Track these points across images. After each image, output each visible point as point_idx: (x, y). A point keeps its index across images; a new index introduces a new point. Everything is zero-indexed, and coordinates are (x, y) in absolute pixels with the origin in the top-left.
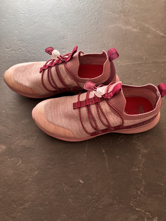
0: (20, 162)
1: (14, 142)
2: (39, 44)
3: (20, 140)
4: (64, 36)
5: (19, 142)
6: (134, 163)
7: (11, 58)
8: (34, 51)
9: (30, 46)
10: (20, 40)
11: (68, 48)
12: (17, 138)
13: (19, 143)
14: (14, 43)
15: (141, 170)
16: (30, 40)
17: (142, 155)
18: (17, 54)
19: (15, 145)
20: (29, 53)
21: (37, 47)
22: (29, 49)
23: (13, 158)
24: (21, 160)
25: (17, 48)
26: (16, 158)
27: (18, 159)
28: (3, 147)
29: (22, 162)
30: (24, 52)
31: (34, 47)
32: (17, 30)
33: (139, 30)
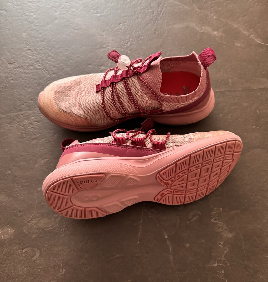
0: (38, 254)
1: (27, 222)
2: (61, 56)
3: (37, 219)
4: (102, 42)
5: (34, 222)
6: (212, 254)
7: (17, 81)
8: (54, 69)
9: (47, 60)
10: (30, 49)
11: (109, 65)
12: (31, 216)
13: (35, 224)
14: (21, 54)
15: (222, 265)
16: (46, 49)
17: (225, 241)
18: (27, 74)
19: (29, 227)
20: (47, 72)
21: (58, 62)
22: (45, 65)
23: (26, 248)
24: (39, 251)
25: (27, 62)
26: (31, 248)
27: (34, 250)
28: (10, 231)
29: (41, 255)
30: (38, 70)
31: (55, 61)
32: (25, 32)
33: (223, 34)
